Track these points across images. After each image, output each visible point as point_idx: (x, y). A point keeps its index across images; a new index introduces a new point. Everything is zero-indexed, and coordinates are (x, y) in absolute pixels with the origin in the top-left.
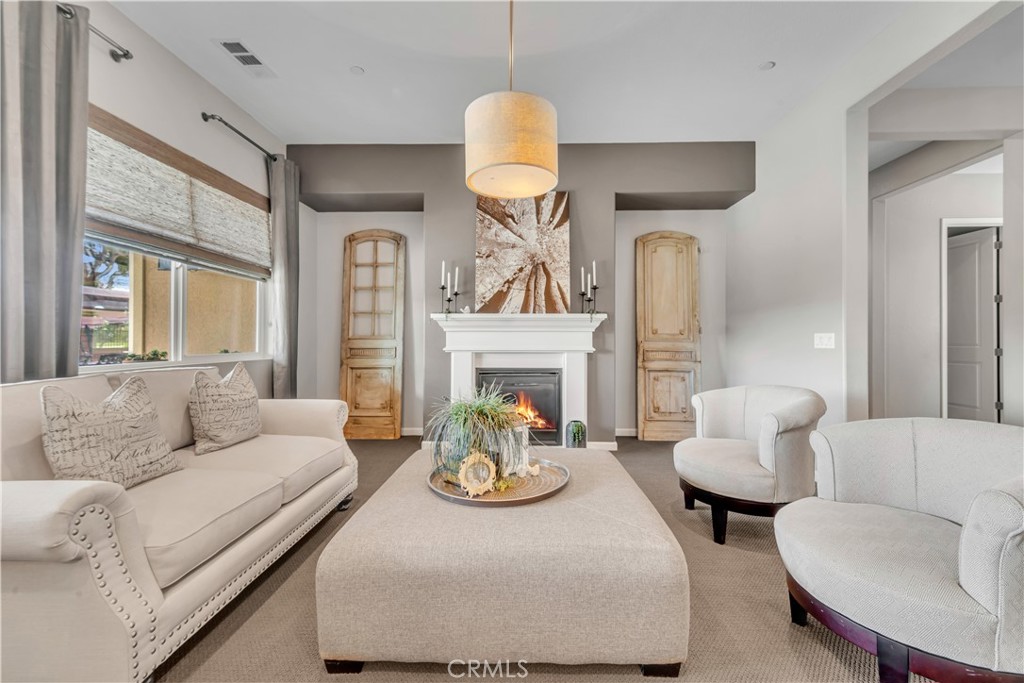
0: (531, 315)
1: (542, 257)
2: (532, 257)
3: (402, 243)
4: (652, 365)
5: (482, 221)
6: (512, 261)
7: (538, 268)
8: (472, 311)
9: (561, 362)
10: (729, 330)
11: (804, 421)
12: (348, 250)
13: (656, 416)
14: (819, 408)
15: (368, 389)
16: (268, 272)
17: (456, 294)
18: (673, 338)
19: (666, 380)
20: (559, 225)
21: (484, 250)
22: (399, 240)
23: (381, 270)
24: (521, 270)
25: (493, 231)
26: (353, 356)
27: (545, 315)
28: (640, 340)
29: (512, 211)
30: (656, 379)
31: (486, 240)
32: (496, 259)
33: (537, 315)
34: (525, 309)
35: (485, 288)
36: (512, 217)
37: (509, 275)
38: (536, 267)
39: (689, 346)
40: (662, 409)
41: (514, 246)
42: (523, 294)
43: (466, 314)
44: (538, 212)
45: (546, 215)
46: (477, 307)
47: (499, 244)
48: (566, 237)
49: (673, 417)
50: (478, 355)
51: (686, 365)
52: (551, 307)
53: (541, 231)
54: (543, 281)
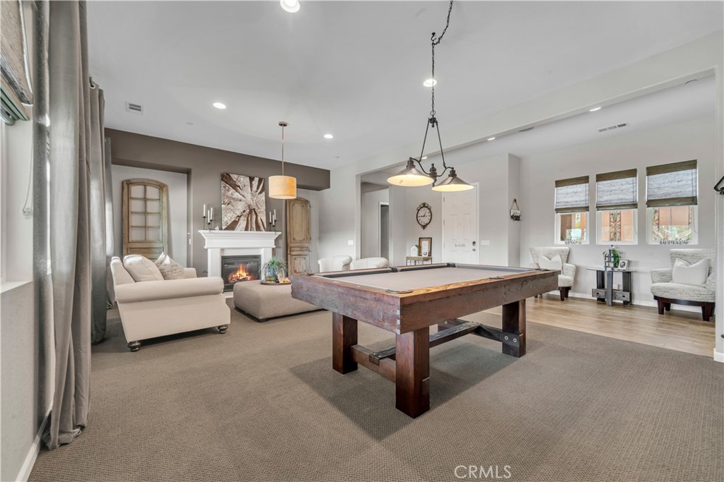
0: (249, 232)
1: (254, 206)
2: (249, 206)
3: (165, 189)
4: (293, 253)
5: (225, 187)
6: (240, 207)
7: (252, 211)
8: (221, 229)
9: (261, 252)
10: (320, 239)
11: (348, 262)
12: (126, 190)
14: (351, 260)
17: (211, 221)
18: (301, 242)
19: (299, 259)
20: (260, 193)
21: (226, 201)
22: (161, 187)
23: (149, 203)
24: (244, 211)
25: (230, 192)
27: (255, 232)
28: (289, 242)
29: (239, 184)
30: (295, 259)
31: (227, 196)
32: (232, 205)
33: (252, 232)
34: (246, 229)
35: (227, 218)
36: (239, 187)
37: (239, 214)
38: (251, 211)
39: (307, 245)
40: (297, 271)
41: (240, 201)
42: (245, 222)
43: (217, 230)
44: (251, 186)
45: (255, 188)
46: (224, 228)
47: (234, 199)
48: (264, 198)
50: (222, 250)
51: (306, 252)
52: (258, 228)
53: (253, 195)
54: (254, 217)
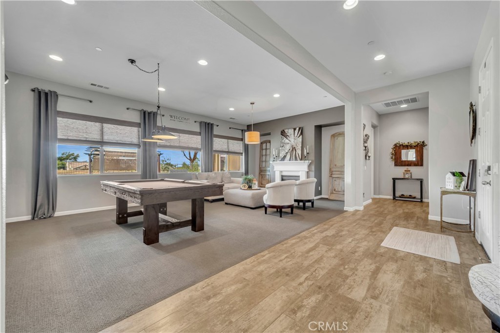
1: (294, 146)
2: (292, 146)
3: (270, 143)
4: (334, 176)
5: (281, 138)
6: (288, 147)
9: (299, 174)
13: (334, 192)
15: (264, 180)
16: (242, 153)
18: (341, 167)
19: (338, 181)
20: (299, 136)
21: (282, 145)
23: (267, 150)
24: (290, 150)
25: (284, 140)
26: (261, 172)
28: (330, 168)
30: (335, 180)
31: (282, 143)
32: (284, 147)
33: (293, 161)
34: (290, 160)
35: (282, 155)
36: (288, 136)
37: (287, 151)
38: (293, 149)
40: (336, 190)
41: (288, 144)
42: (290, 156)
43: (278, 161)
44: (294, 134)
45: (296, 134)
46: (280, 160)
47: (285, 143)
48: (301, 140)
49: (340, 193)
50: (281, 172)
52: (296, 159)
53: (295, 139)
54: (294, 152)
